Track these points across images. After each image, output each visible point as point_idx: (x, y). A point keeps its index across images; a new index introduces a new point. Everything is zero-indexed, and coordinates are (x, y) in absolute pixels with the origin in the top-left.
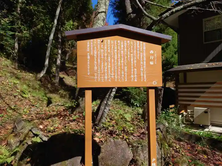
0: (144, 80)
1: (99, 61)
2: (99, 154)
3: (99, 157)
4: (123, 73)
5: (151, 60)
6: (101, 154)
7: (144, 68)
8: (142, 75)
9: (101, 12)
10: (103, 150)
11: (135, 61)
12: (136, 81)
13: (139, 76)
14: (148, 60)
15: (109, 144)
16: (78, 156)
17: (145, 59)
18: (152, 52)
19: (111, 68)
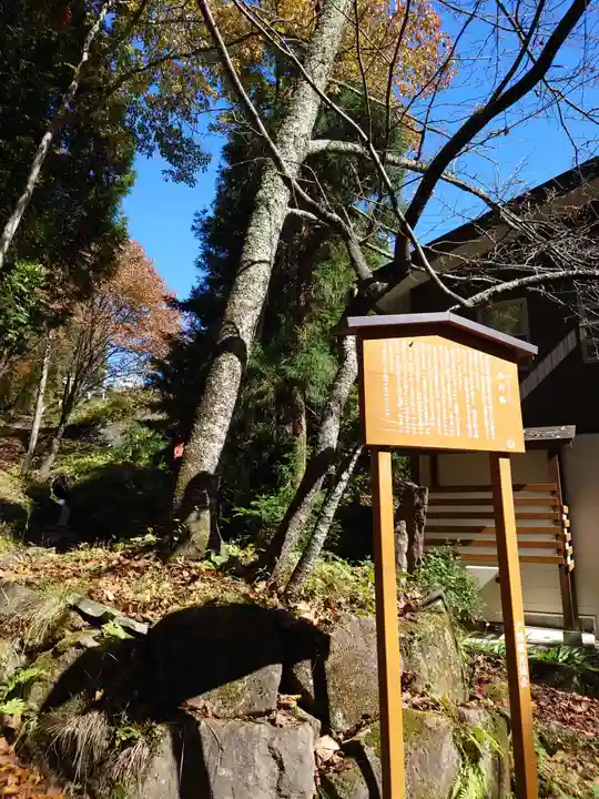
0: (490, 436)
1: (406, 387)
2: (326, 657)
3: (328, 665)
4: (451, 417)
5: (501, 393)
6: (331, 658)
7: (488, 410)
8: (486, 424)
9: (260, 262)
10: (334, 645)
11: (472, 394)
12: (476, 436)
13: (482, 429)
14: (496, 393)
15: (348, 627)
16: (273, 663)
17: (489, 391)
18: (501, 376)
19: (428, 404)
